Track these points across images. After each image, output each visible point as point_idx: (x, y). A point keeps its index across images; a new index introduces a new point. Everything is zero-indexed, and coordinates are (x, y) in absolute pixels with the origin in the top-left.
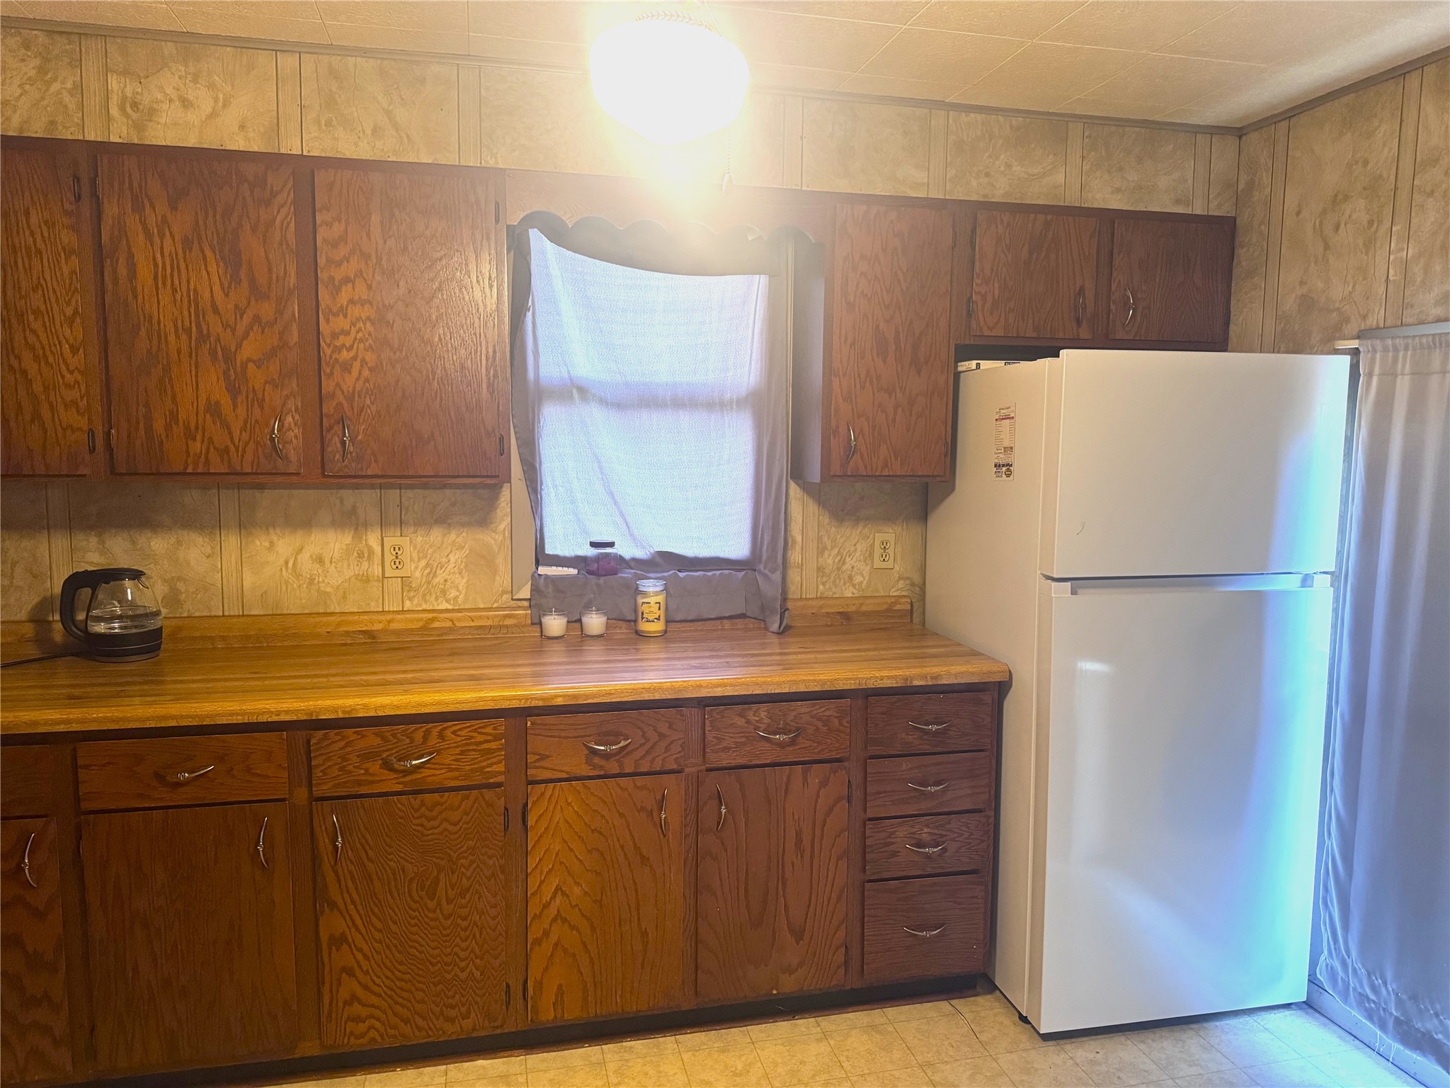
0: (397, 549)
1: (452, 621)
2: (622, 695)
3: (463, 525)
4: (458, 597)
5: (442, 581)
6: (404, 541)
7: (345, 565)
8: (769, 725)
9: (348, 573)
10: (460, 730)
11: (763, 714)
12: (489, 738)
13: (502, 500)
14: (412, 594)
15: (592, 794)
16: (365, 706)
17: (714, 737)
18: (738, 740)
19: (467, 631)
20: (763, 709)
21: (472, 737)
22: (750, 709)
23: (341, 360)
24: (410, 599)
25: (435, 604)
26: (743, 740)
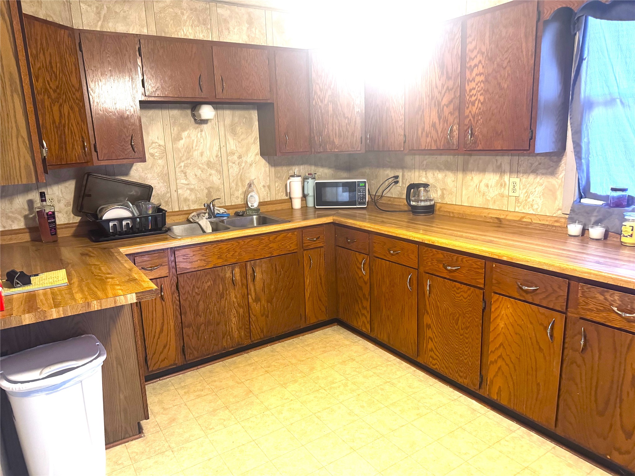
0: (515, 183)
1: (531, 219)
2: (533, 264)
3: (543, 174)
4: (537, 209)
5: (532, 200)
6: (517, 180)
7: (496, 188)
8: (620, 305)
9: (496, 193)
10: (469, 260)
11: (616, 298)
12: (479, 267)
13: (563, 162)
14: (519, 205)
15: (518, 307)
16: (438, 242)
17: (583, 301)
18: (599, 308)
19: (537, 225)
20: (616, 294)
21: (472, 265)
22: (608, 292)
23: (472, 100)
24: (518, 207)
25: (528, 210)
26: (602, 308)
